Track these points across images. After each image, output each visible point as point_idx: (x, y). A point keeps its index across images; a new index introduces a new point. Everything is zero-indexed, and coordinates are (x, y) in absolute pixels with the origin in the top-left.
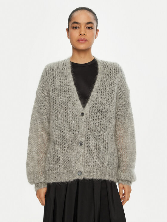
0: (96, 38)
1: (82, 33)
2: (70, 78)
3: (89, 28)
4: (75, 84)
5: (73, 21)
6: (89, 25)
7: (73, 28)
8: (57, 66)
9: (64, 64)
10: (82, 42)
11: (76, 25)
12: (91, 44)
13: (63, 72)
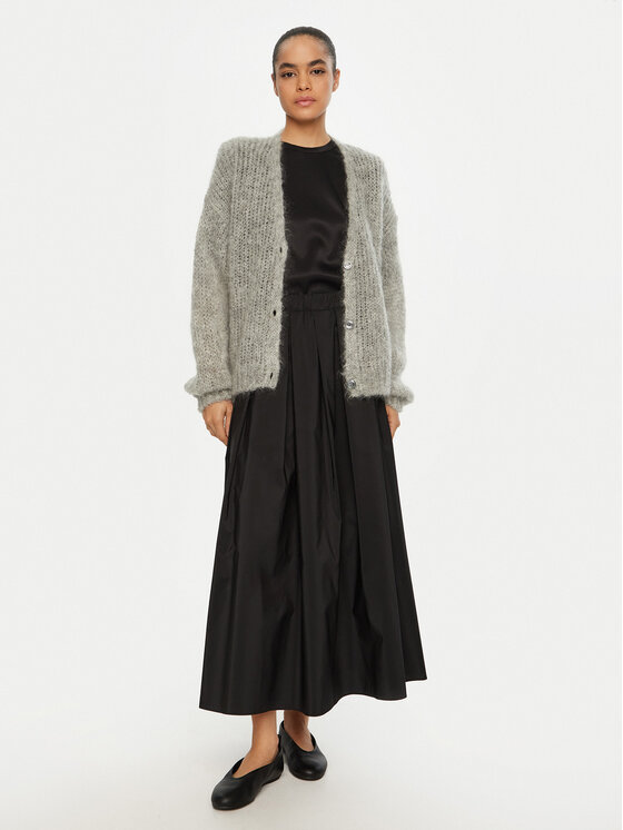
0: (334, 90)
1: (303, 86)
2: (277, 171)
3: (317, 72)
4: (284, 186)
5: (281, 63)
6: (317, 67)
7: (283, 76)
8: (252, 146)
9: (268, 145)
10: (306, 103)
11: (288, 70)
12: (324, 107)
13: (262, 160)
